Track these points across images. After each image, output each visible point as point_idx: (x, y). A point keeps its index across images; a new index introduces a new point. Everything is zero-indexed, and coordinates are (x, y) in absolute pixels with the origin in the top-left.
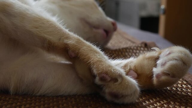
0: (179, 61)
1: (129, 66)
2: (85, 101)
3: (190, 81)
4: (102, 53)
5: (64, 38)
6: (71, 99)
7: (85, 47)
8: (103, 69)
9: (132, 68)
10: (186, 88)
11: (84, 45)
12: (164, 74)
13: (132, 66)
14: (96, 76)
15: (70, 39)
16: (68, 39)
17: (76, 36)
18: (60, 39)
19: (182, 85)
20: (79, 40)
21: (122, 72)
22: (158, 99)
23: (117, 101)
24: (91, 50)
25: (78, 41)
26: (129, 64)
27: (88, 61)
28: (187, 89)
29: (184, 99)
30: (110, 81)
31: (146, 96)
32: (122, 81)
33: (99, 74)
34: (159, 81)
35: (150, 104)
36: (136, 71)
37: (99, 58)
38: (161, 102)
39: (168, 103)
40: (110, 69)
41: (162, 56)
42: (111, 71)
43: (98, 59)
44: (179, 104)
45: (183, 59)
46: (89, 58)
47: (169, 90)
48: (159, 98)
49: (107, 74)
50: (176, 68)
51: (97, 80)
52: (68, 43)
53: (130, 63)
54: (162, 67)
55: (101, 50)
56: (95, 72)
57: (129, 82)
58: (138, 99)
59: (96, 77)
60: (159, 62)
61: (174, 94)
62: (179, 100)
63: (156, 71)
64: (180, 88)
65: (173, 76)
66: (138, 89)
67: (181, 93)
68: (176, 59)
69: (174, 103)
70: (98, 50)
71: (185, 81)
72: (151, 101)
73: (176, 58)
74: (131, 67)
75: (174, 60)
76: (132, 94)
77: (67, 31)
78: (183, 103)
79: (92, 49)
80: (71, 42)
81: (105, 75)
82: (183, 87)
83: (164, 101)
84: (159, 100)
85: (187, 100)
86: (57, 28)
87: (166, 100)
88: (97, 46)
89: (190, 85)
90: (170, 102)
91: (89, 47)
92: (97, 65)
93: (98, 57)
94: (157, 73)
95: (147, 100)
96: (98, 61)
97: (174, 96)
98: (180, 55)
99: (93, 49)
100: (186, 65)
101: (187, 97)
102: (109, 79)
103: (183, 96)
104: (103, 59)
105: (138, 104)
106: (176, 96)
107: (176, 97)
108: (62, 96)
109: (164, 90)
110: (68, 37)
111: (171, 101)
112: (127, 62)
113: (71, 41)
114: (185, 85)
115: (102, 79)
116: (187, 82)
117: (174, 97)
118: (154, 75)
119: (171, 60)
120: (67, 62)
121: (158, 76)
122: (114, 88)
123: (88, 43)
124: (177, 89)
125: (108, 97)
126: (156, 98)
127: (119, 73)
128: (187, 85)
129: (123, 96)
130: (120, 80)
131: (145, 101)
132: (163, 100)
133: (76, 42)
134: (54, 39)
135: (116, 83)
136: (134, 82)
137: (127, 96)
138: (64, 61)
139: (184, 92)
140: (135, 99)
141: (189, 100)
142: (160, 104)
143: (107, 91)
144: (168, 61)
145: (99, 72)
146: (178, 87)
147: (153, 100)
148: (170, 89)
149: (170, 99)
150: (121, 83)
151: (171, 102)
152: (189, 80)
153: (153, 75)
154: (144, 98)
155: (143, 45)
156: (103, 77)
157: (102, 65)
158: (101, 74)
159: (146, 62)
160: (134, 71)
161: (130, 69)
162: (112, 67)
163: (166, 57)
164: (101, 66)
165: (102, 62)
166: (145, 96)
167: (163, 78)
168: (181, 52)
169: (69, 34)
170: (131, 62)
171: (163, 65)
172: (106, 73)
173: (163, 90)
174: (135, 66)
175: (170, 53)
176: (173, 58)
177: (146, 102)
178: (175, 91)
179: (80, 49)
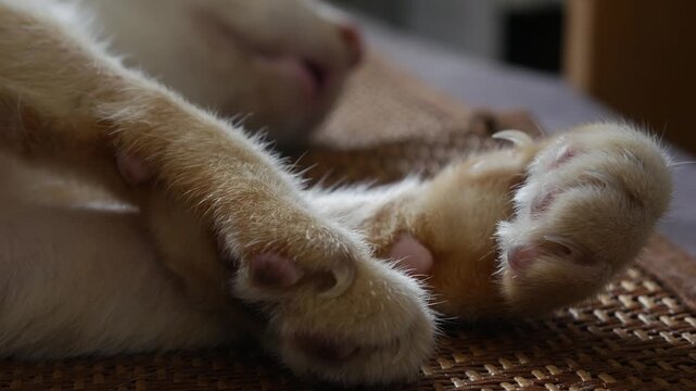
0: (607, 187)
1: (398, 217)
2: (195, 377)
3: (673, 278)
4: (271, 161)
5: (99, 97)
6: (132, 370)
7: (189, 137)
8: (268, 233)
9: (409, 223)
10: (652, 311)
11: (187, 123)
12: (545, 247)
13: (411, 214)
14: (238, 263)
15: (122, 100)
16: (113, 101)
17: (152, 86)
18: (78, 101)
19: (635, 299)
20: (165, 102)
21: (358, 241)
22: (523, 362)
23: (332, 374)
24: (218, 148)
25: (162, 109)
26: (395, 208)
27: (202, 197)
28: (656, 314)
29: (640, 360)
30: (300, 283)
31: (472, 348)
32: (354, 283)
33: (252, 254)
34: (523, 283)
35: (483, 384)
36: (426, 237)
37: (253, 183)
38: (534, 373)
39: (566, 379)
40: (298, 228)
41: (536, 169)
42: (303, 239)
43: (246, 187)
44: (612, 381)
45: (626, 179)
46: (208, 184)
47: (576, 323)
48: (529, 355)
49: (284, 255)
50: (594, 220)
51: (242, 280)
52: (112, 117)
53: (401, 205)
54: (534, 218)
55: (268, 148)
56: (233, 244)
57: (382, 286)
58: (433, 363)
59: (236, 269)
60: (522, 195)
61: (599, 340)
62: (616, 365)
63: (511, 234)
64: (626, 311)
65: (587, 257)
66: (430, 316)
67: (631, 332)
68: (595, 182)
69: (594, 376)
70: (254, 146)
71: (654, 279)
72: (492, 372)
73: (595, 175)
74: (404, 222)
75: (584, 184)
76: (398, 341)
77: (114, 64)
78: (632, 378)
79: (223, 142)
80: (123, 111)
81: (275, 259)
82: (640, 307)
83: (548, 368)
84: (525, 366)
85: (654, 364)
86: (65, 51)
87: (559, 367)
88: (250, 128)
89: (672, 297)
90: (574, 373)
91: (211, 132)
92: (239, 215)
93: (250, 176)
94: (516, 244)
95: (471, 367)
96: (245, 196)
97: (595, 348)
98: (613, 159)
99: (229, 143)
100: (641, 204)
101: (653, 350)
102: (295, 276)
103: (637, 346)
104: (273, 185)
105: (431, 385)
106: (605, 346)
107: (603, 352)
108: (90, 360)
109: (554, 320)
110: (114, 92)
111: (583, 367)
112: (388, 200)
113: (127, 109)
114: (650, 295)
115: (266, 276)
116: (659, 283)
117: (594, 352)
118: (504, 256)
119: (574, 184)
120: (117, 206)
121: (519, 258)
122: (316, 313)
123: (207, 118)
124: (611, 315)
125: (293, 358)
126: (512, 359)
127: (341, 247)
128: (658, 296)
129: (359, 352)
130: (342, 280)
131: (463, 373)
132: (544, 366)
133: (153, 112)
134: (49, 100)
135: (327, 294)
136: (410, 285)
137: (376, 348)
138: (100, 201)
139: (645, 329)
140: (415, 361)
141: (660, 363)
142: (527, 385)
143: (287, 328)
144: (561, 191)
145: (251, 243)
146: (617, 306)
147: (499, 366)
148: (584, 317)
149: (576, 359)
150: (349, 291)
151: (579, 374)
152: (668, 272)
153: (497, 254)
154: (462, 360)
155: (481, 127)
156: (268, 265)
157: (264, 213)
158: (258, 252)
159: (470, 198)
160: (416, 237)
161: (401, 232)
162: (308, 220)
163: (550, 173)
164: (259, 218)
165: (265, 197)
166: (465, 352)
167: (542, 266)
168: (618, 148)
169: (118, 78)
170: (407, 199)
171: (540, 206)
172: (282, 249)
173: (549, 323)
174: (422, 218)
175: (569, 155)
176: (582, 177)
177: (468, 374)
178: (603, 325)
179: (169, 143)
